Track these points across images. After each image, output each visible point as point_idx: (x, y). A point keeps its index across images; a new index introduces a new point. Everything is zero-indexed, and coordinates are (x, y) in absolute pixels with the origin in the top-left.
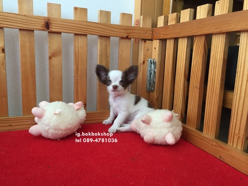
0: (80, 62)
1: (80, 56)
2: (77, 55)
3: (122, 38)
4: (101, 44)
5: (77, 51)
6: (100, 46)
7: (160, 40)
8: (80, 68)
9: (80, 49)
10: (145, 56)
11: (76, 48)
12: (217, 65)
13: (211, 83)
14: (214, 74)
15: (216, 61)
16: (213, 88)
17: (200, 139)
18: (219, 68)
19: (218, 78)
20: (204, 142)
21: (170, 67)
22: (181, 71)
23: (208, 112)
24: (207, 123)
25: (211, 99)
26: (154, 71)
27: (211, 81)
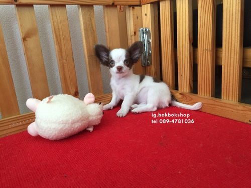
0: (62, 41)
1: (61, 34)
2: (57, 32)
3: (107, 6)
4: (84, 15)
5: (56, 27)
6: (84, 19)
7: (151, 3)
8: (63, 49)
9: (59, 24)
10: (135, 25)
11: (55, 23)
12: (234, 19)
13: (227, 41)
14: (231, 31)
15: (231, 15)
16: (230, 47)
17: (221, 106)
18: (237, 21)
19: (236, 34)
20: (227, 109)
21: (168, 33)
22: (184, 35)
23: (226, 75)
24: (225, 87)
25: (229, 59)
26: (148, 41)
27: (227, 39)
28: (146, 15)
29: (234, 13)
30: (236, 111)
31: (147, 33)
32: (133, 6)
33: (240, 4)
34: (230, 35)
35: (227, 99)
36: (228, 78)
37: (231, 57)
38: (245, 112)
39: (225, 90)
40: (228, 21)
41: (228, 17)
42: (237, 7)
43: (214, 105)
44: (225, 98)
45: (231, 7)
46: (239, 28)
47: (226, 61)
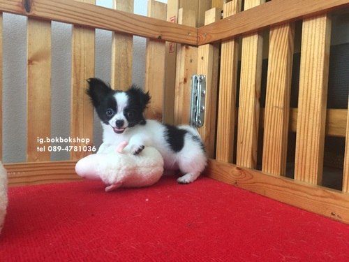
0: (82, 73)
1: (82, 63)
2: (77, 61)
3: (152, 39)
4: (118, 46)
5: (78, 54)
6: (117, 50)
7: (210, 43)
9: (83, 51)
10: (186, 70)
12: (315, 65)
13: (305, 95)
14: (310, 81)
15: (312, 59)
16: (308, 104)
17: (293, 189)
18: (319, 69)
19: (318, 85)
20: (300, 193)
21: (229, 84)
22: (249, 86)
23: (301, 144)
24: (300, 162)
25: (307, 121)
26: (202, 93)
27: (305, 93)
28: (202, 58)
29: (316, 58)
30: (313, 198)
31: (202, 81)
32: (187, 45)
33: (324, 45)
34: (310, 87)
35: (302, 180)
36: (305, 149)
37: (309, 118)
38: (325, 200)
39: (300, 165)
40: (307, 68)
41: (308, 62)
42: (320, 49)
43: (283, 187)
44: (299, 178)
45: (312, 49)
46: (321, 77)
47: (303, 123)
